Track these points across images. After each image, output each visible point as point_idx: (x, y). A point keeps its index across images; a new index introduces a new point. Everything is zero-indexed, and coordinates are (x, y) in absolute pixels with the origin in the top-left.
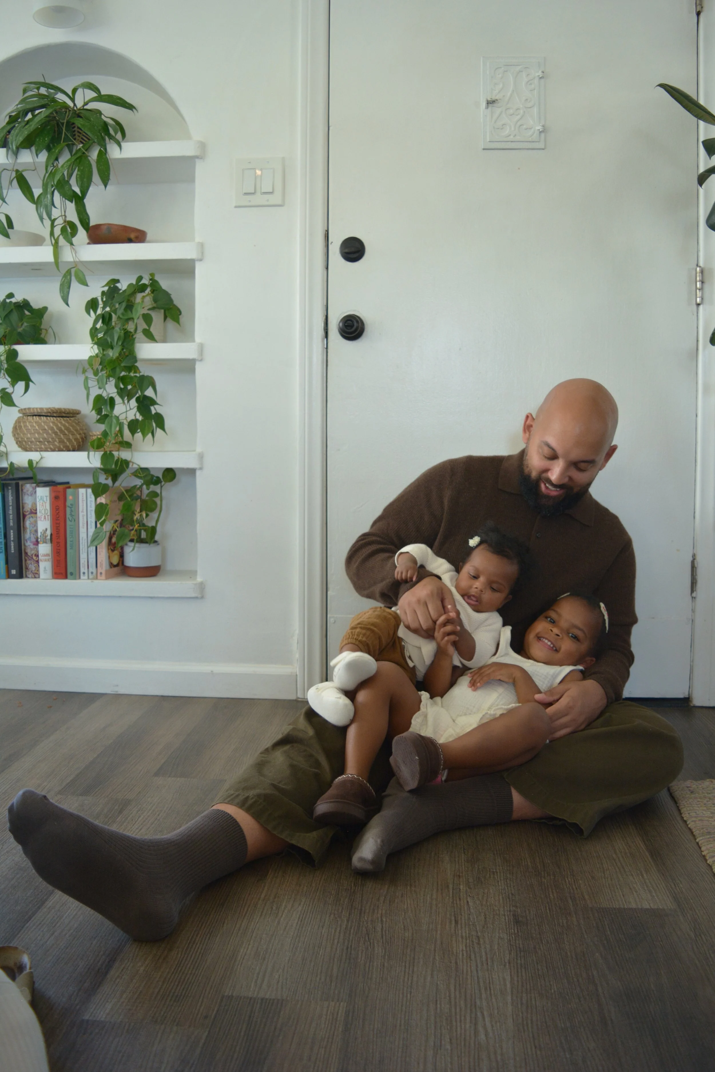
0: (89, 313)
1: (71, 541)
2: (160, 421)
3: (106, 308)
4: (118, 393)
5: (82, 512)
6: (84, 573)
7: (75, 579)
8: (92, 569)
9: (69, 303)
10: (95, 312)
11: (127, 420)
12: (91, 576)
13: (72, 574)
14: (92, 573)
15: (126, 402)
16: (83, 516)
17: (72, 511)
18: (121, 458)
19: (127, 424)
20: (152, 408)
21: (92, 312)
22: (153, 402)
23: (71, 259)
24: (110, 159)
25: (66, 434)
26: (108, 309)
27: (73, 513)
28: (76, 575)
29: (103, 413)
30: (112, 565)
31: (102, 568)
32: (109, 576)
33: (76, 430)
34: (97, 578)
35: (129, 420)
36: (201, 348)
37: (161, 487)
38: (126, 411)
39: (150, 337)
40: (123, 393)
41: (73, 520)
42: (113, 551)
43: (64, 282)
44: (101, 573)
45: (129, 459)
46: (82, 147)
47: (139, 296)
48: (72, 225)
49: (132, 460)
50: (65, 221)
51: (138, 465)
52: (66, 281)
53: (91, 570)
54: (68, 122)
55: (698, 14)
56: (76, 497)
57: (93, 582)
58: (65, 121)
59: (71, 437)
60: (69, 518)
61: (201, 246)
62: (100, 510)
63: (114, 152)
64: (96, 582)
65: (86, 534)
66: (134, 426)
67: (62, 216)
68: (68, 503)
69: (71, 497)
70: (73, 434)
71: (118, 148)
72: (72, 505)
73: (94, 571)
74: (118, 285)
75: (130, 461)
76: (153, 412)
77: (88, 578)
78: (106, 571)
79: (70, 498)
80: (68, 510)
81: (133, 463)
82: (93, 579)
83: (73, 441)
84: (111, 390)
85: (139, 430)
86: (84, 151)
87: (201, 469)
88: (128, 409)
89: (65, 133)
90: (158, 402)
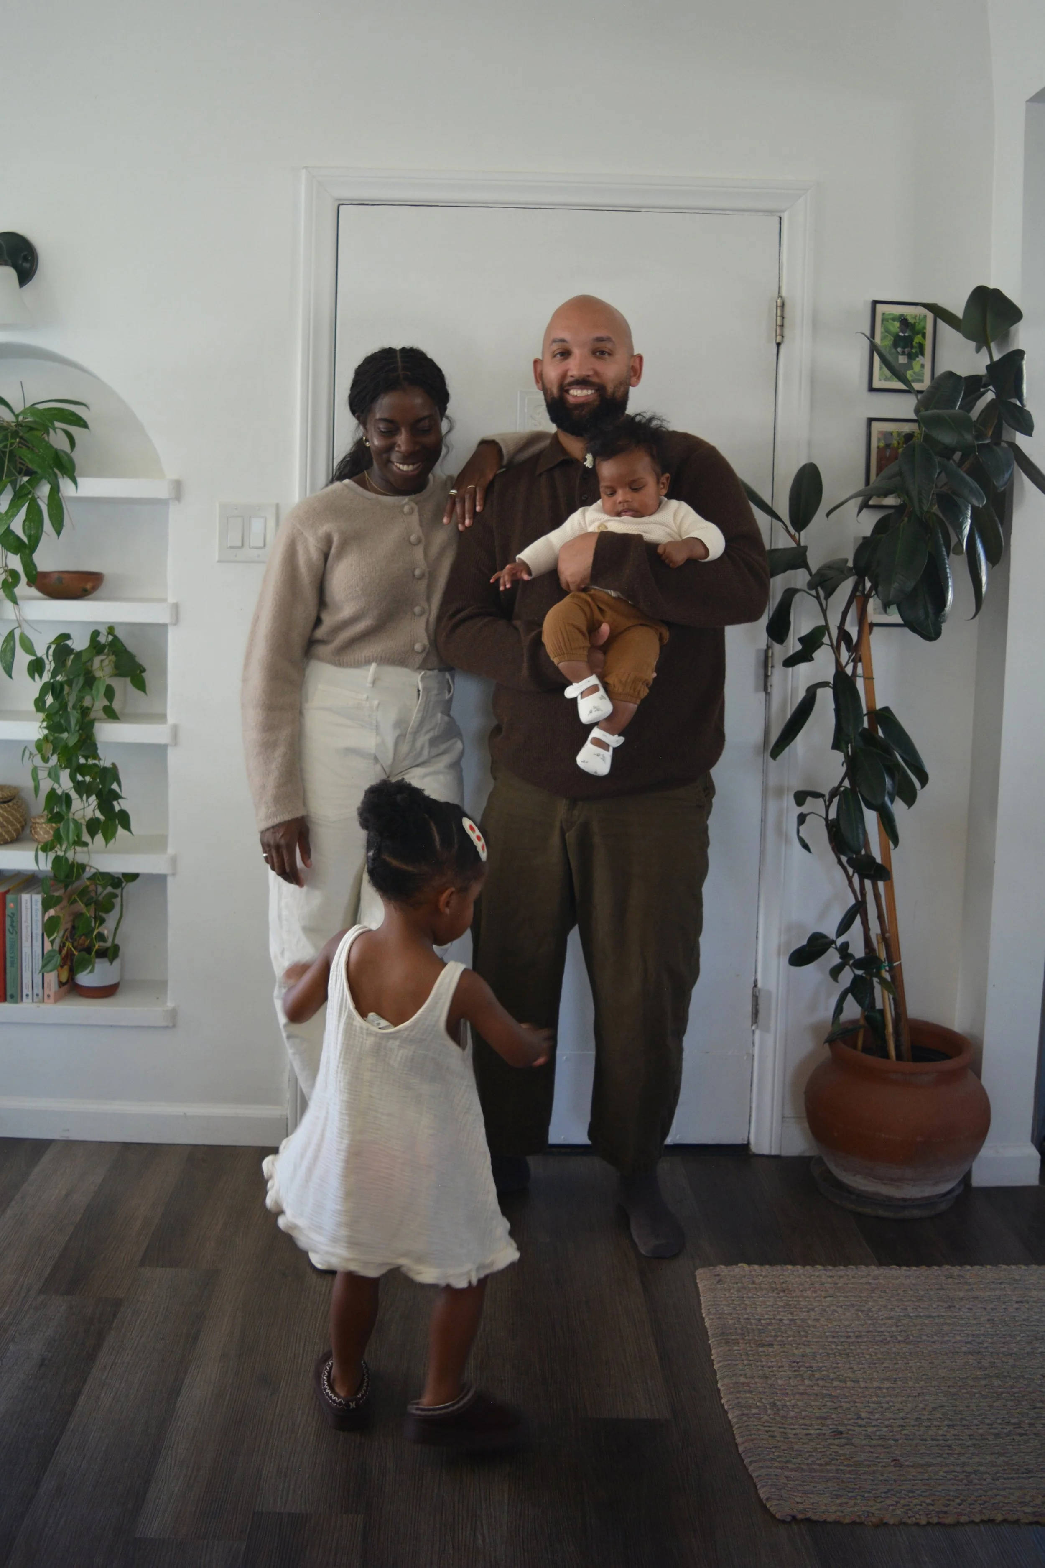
0: (33, 678)
1: (12, 957)
2: (124, 819)
3: (57, 676)
4: (74, 787)
5: (26, 922)
6: (27, 995)
7: (16, 1002)
8: (38, 990)
9: (13, 675)
10: (41, 676)
11: (84, 819)
12: (35, 999)
13: (12, 996)
14: (37, 995)
15: (85, 797)
16: (27, 927)
17: (12, 921)
18: (77, 863)
19: (85, 823)
20: (115, 803)
21: (36, 676)
22: (117, 796)
23: (13, 617)
24: (63, 497)
25: (4, 826)
26: (59, 678)
27: (15, 924)
28: (17, 998)
29: (55, 811)
30: (61, 984)
31: (50, 990)
32: (58, 999)
33: (17, 819)
34: (43, 1001)
35: (87, 819)
36: (175, 732)
37: (122, 889)
38: (84, 808)
39: (111, 715)
40: (80, 788)
41: (14, 932)
42: (62, 967)
43: (5, 649)
44: (49, 996)
45: (85, 862)
46: (27, 481)
47: (97, 660)
48: (14, 574)
49: (91, 864)
50: (6, 571)
51: (97, 869)
52: (8, 648)
53: (35, 992)
54: (11, 452)
55: (778, 344)
56: (18, 903)
57: (39, 1007)
58: (8, 450)
59: (10, 828)
60: (9, 930)
61: (176, 607)
62: (49, 927)
63: (67, 488)
64: (42, 1006)
65: (30, 949)
66: (93, 826)
67: (3, 567)
68: (8, 912)
69: (12, 905)
70: (13, 825)
71: (73, 486)
72: (13, 914)
73: (40, 992)
74: (69, 642)
75: (88, 865)
76: (117, 808)
77: (33, 1001)
78: (55, 993)
79: (10, 906)
80: (8, 921)
81: (91, 867)
82: (40, 1002)
83: (13, 832)
84: (65, 784)
85: (100, 831)
86: (31, 489)
87: (174, 874)
88: (86, 805)
89: (8, 466)
90: (123, 795)
